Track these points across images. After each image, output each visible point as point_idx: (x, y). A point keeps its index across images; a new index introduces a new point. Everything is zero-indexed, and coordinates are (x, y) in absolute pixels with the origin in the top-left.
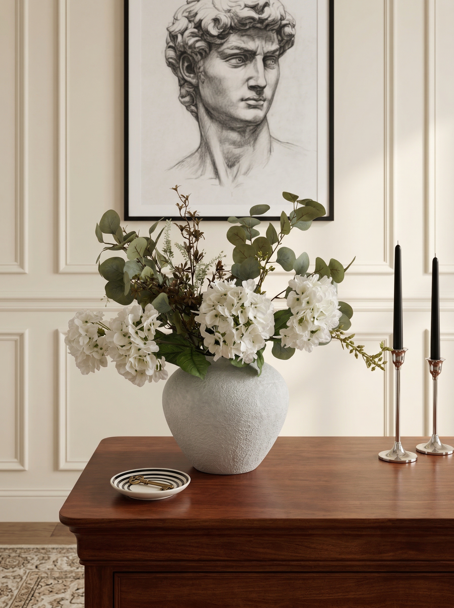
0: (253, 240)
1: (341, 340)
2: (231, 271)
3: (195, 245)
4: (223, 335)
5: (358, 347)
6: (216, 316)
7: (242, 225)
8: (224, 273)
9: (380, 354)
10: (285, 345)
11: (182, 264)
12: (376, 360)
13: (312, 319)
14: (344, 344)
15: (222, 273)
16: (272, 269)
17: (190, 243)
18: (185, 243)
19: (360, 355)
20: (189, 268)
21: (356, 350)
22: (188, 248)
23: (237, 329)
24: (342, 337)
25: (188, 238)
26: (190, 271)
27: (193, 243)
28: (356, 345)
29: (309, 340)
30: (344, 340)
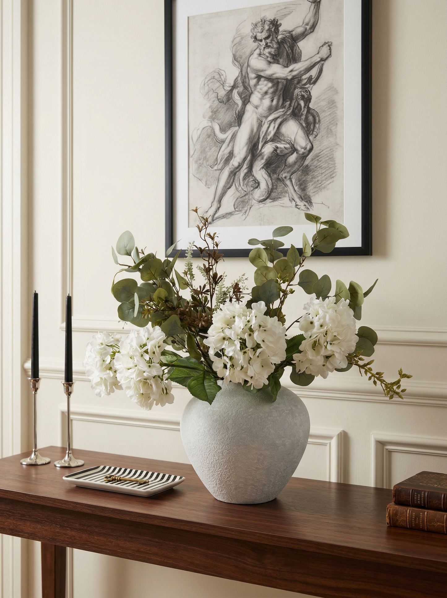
0: (275, 262)
1: (359, 366)
2: (251, 294)
3: (214, 267)
4: (231, 358)
5: (377, 374)
6: (224, 339)
7: (265, 247)
8: (242, 295)
9: (399, 382)
10: (300, 371)
11: (200, 287)
12: (395, 387)
13: (325, 344)
14: (363, 371)
15: (240, 296)
16: (292, 292)
17: (209, 266)
18: (204, 265)
19: (378, 382)
20: (207, 291)
21: (375, 377)
22: (208, 270)
23: (245, 353)
24: (361, 363)
25: (208, 260)
26: (209, 293)
27: (212, 266)
28: (374, 372)
29: (324, 365)
30: (362, 367)
